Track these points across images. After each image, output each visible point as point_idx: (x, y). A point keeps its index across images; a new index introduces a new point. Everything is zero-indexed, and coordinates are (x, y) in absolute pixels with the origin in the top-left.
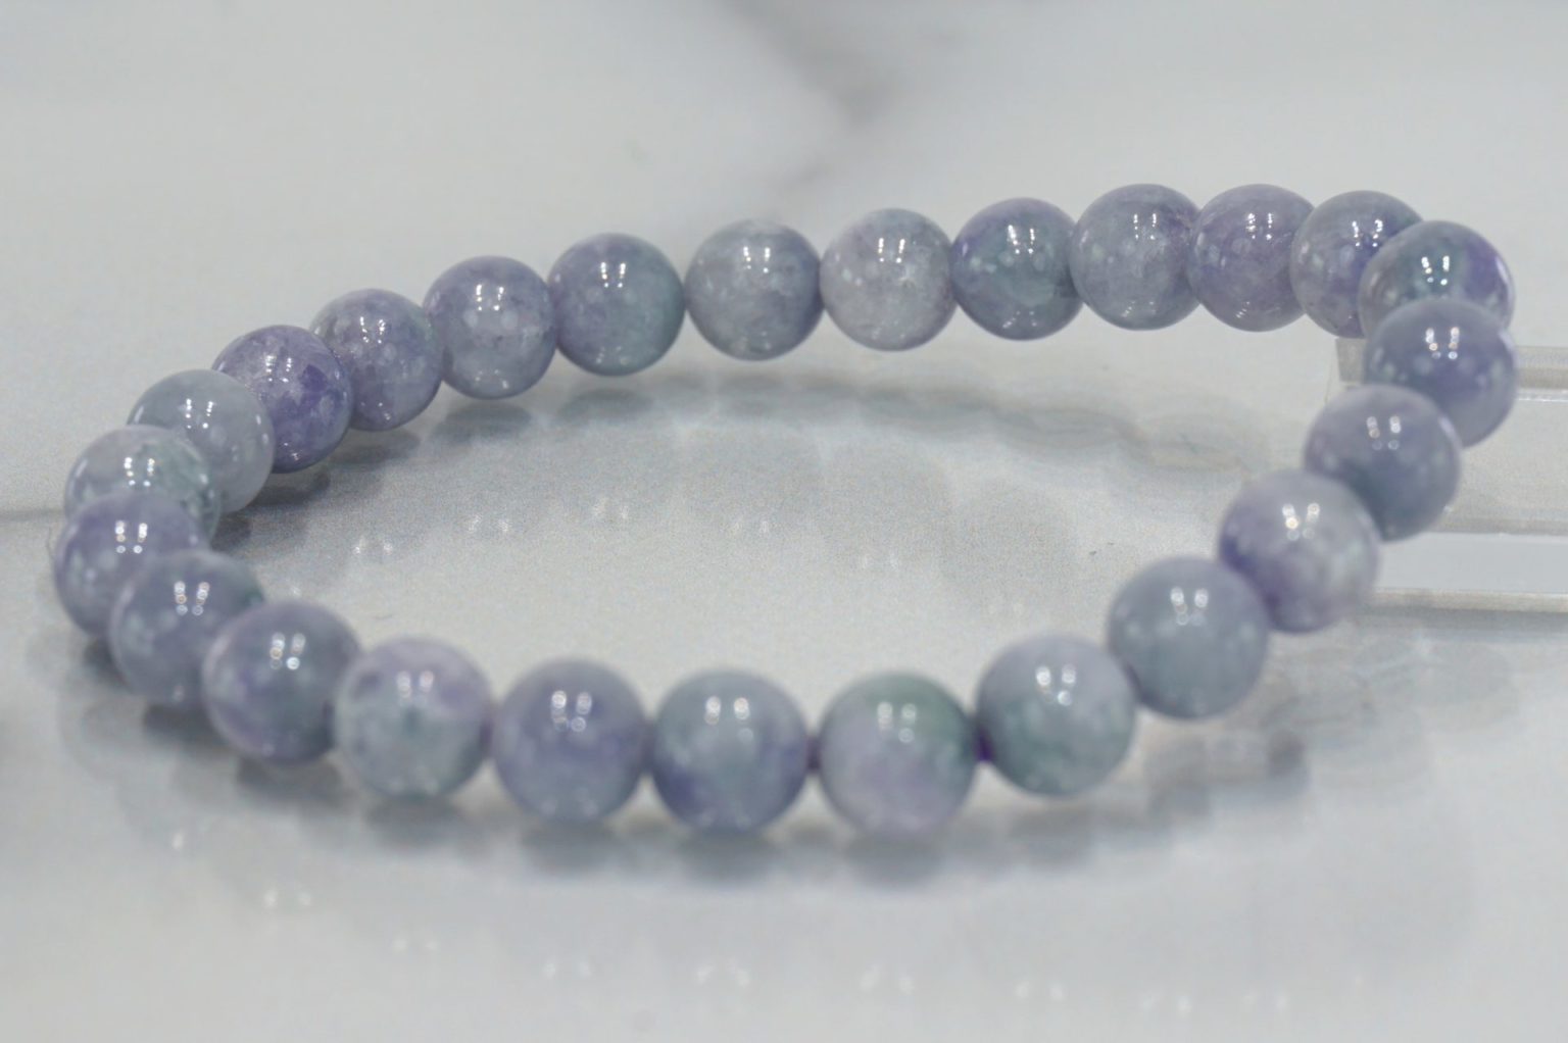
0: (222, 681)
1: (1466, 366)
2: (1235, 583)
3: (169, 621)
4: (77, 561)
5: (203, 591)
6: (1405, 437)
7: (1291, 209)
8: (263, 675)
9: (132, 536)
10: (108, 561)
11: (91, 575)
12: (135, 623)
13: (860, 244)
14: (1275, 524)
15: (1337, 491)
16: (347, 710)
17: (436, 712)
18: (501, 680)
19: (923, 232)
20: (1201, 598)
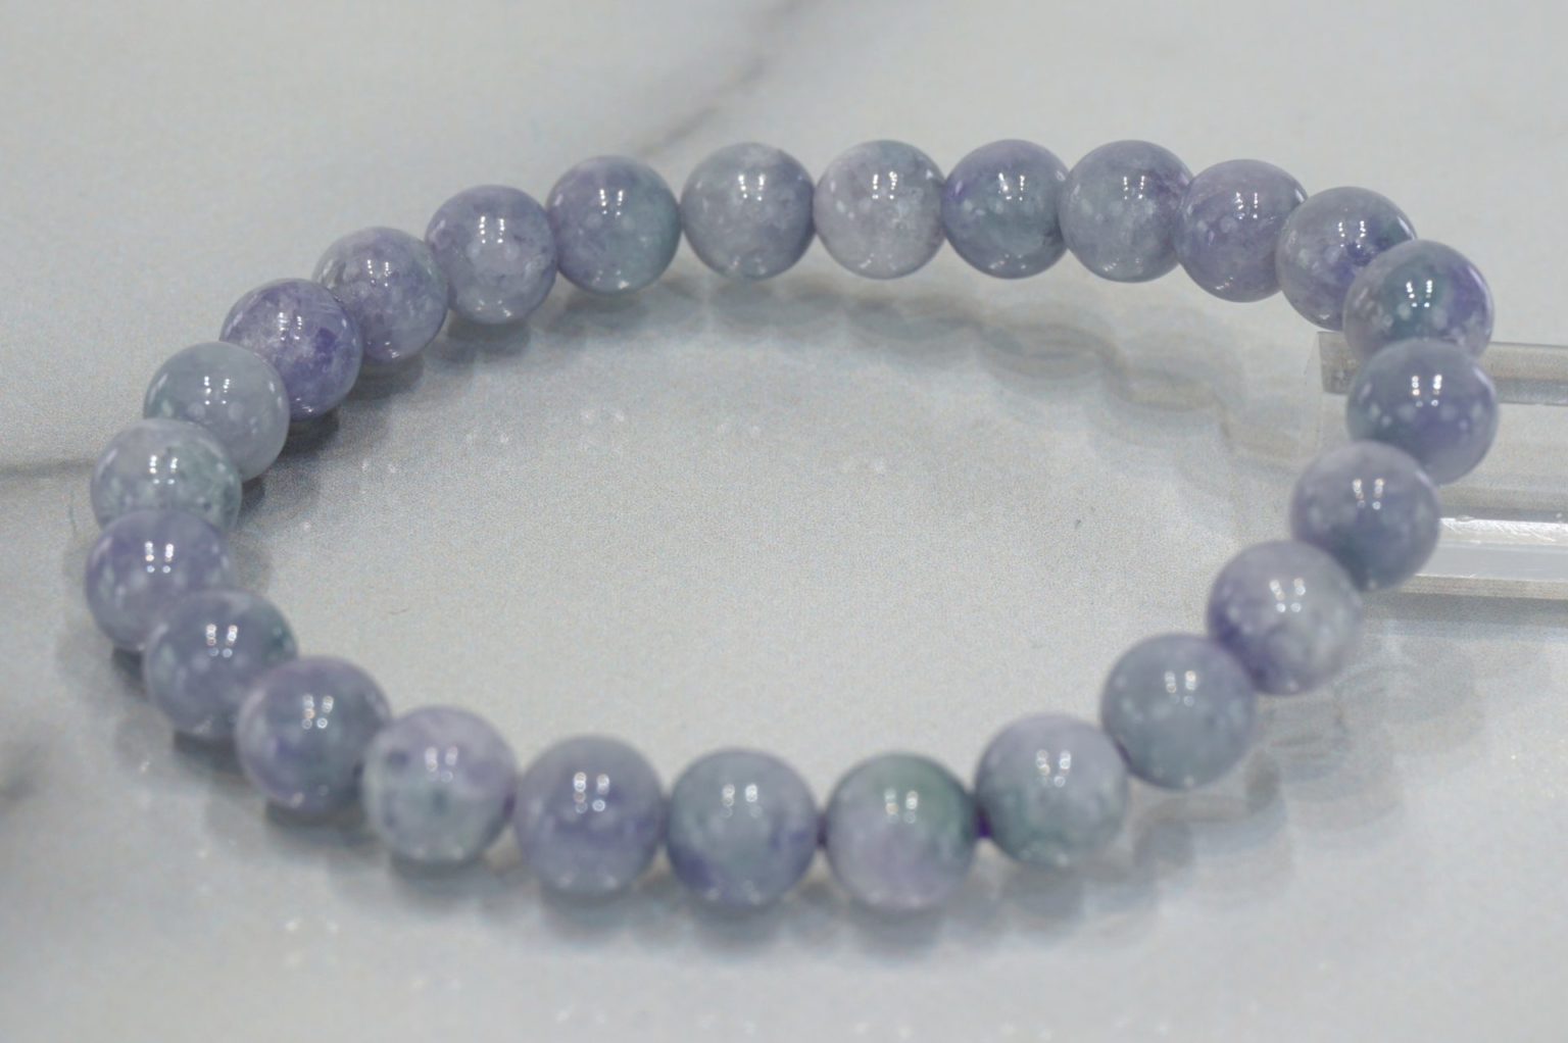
0: (254, 732)
1: (1448, 413)
2: (1224, 663)
3: (201, 663)
4: (109, 574)
5: (232, 634)
6: (1387, 499)
7: (1279, 189)
8: (294, 735)
9: (160, 556)
10: (139, 580)
11: (121, 591)
12: (168, 655)
13: (854, 181)
14: (1262, 601)
15: (1323, 562)
16: (376, 781)
17: (462, 789)
18: (525, 751)
19: (915, 165)
20: (1191, 679)
